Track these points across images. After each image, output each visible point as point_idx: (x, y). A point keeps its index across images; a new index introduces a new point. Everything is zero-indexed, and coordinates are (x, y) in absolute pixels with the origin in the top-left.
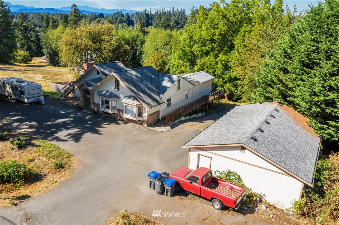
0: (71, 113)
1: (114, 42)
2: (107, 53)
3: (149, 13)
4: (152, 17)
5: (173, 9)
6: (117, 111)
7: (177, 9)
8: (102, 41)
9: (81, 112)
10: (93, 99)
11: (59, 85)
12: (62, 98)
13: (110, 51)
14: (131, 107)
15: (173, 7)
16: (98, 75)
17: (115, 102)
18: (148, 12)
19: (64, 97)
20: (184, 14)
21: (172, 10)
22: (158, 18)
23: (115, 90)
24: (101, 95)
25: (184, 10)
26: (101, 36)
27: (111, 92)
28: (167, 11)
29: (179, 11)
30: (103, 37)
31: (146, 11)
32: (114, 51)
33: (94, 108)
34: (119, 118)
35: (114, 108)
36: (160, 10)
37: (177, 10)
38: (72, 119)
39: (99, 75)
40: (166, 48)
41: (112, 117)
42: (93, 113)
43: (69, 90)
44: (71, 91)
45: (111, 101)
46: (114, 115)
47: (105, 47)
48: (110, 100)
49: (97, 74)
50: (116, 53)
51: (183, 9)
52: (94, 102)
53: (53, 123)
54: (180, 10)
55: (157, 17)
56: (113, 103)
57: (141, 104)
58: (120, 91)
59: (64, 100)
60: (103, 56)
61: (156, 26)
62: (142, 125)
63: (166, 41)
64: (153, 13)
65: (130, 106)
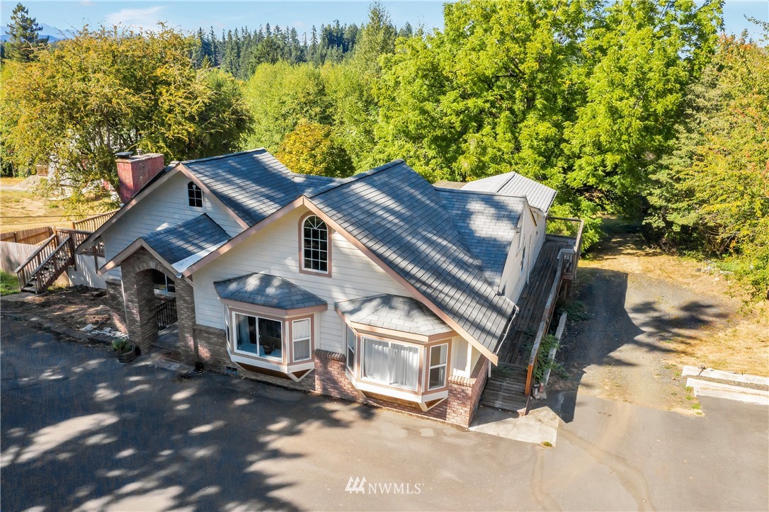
0: (92, 379)
1: (202, 88)
2: (180, 123)
3: (210, 38)
4: (216, 47)
5: (268, 29)
6: (313, 360)
7: (277, 28)
8: (157, 82)
9: (138, 371)
10: (193, 310)
11: (12, 246)
12: (30, 298)
13: (191, 119)
14: (394, 346)
15: (268, 24)
16: (198, 209)
17: (306, 324)
18: (207, 36)
19: (39, 293)
20: (295, 41)
21: (264, 30)
22: (232, 49)
23: (301, 271)
24: (238, 297)
25: (294, 31)
26: (154, 68)
27: (286, 285)
28: (253, 34)
29: (282, 34)
30: (163, 70)
31: (201, 33)
32: (203, 117)
33: (196, 347)
34: (324, 389)
35: (302, 349)
36: (236, 30)
37: (278, 31)
38: (109, 419)
39: (200, 204)
40: (310, 111)
41: (285, 383)
42: (191, 369)
43: (55, 264)
44: (65, 268)
45: (290, 320)
46: (299, 377)
47: (173, 103)
48: (284, 320)
49: (192, 203)
50: (209, 123)
51: (290, 28)
52: (194, 323)
53: (18, 455)
54: (283, 29)
55: (230, 46)
56: (296, 330)
57: (453, 333)
58: (330, 276)
59: (43, 305)
60: (169, 134)
61: (228, 69)
62: (442, 415)
63: (308, 94)
64: (219, 38)
65: (390, 342)
